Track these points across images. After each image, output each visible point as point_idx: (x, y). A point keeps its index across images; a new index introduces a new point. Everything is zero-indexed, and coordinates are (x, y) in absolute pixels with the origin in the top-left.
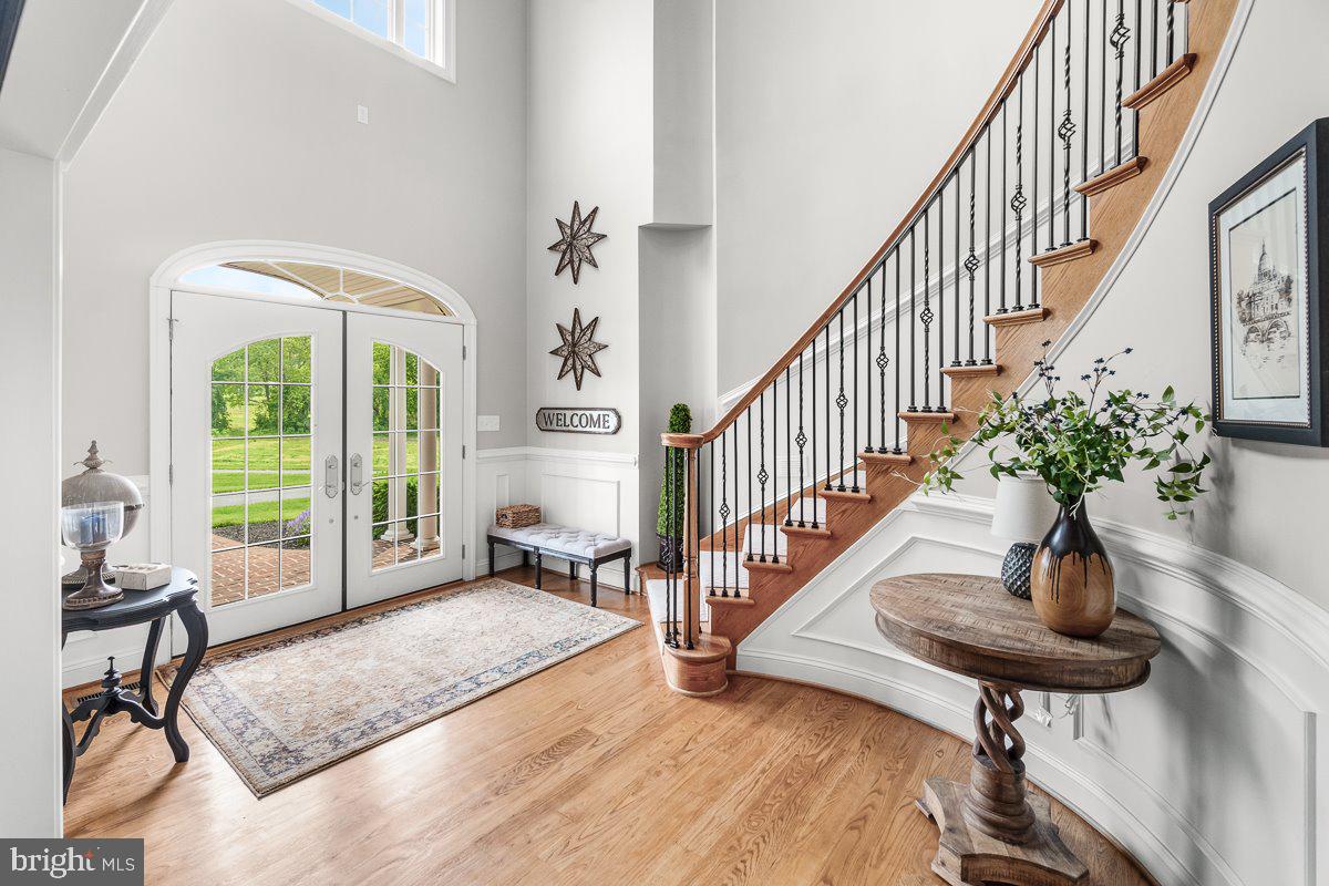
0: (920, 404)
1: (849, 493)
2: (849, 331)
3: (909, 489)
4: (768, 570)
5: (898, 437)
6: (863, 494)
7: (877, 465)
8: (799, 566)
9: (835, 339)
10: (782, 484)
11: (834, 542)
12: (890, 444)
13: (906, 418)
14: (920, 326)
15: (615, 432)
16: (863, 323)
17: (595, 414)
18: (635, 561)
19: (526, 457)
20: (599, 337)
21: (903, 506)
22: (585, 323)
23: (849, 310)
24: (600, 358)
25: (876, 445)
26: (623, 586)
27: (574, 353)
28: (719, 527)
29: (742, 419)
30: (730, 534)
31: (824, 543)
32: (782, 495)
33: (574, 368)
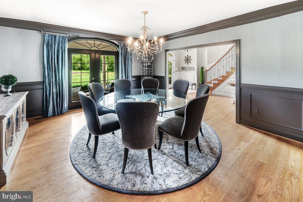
0: (232, 67)
1: (224, 76)
2: (227, 56)
3: (231, 75)
4: (215, 84)
5: (229, 70)
6: (226, 76)
7: (228, 73)
8: (219, 83)
9: (226, 57)
10: (217, 76)
11: (223, 81)
12: (229, 71)
13: (231, 68)
14: (232, 59)
15: (193, 70)
16: (229, 56)
17: (190, 68)
18: (196, 85)
19: (180, 73)
20: (191, 58)
21: (230, 77)
22: (189, 57)
23: (227, 54)
24: (191, 61)
25: (227, 71)
26: (195, 89)
27: (187, 60)
28: (208, 81)
29: (212, 68)
30: (209, 82)
31: (222, 81)
32: (217, 77)
33: (187, 62)
